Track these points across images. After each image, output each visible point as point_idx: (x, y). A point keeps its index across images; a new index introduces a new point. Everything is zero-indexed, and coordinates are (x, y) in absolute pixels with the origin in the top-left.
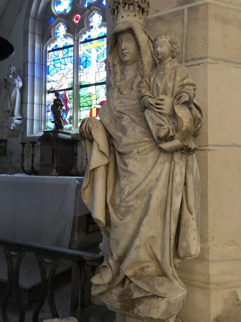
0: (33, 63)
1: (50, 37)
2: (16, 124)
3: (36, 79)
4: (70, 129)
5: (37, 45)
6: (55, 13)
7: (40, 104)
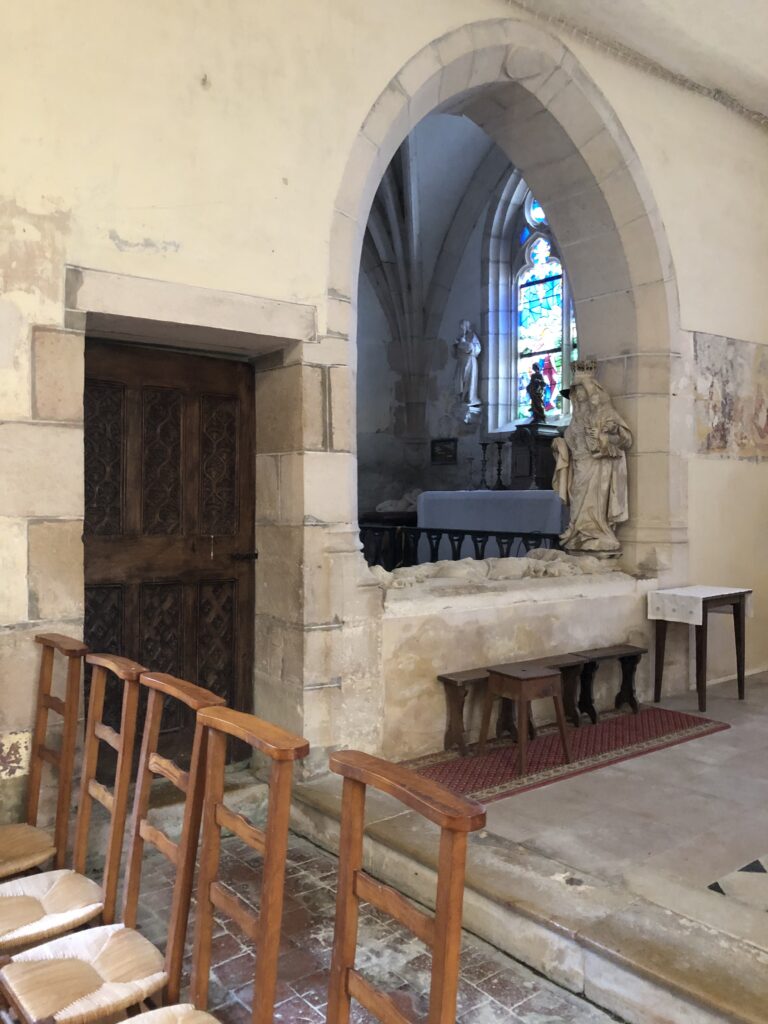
0: (497, 311)
1: (524, 263)
2: (473, 414)
3: (501, 337)
4: (557, 418)
5: (502, 281)
6: (531, 224)
7: (509, 378)
